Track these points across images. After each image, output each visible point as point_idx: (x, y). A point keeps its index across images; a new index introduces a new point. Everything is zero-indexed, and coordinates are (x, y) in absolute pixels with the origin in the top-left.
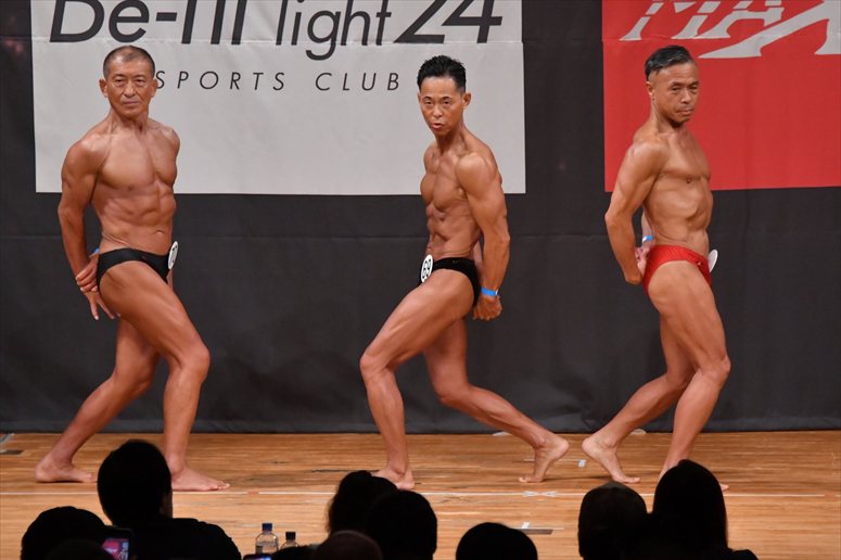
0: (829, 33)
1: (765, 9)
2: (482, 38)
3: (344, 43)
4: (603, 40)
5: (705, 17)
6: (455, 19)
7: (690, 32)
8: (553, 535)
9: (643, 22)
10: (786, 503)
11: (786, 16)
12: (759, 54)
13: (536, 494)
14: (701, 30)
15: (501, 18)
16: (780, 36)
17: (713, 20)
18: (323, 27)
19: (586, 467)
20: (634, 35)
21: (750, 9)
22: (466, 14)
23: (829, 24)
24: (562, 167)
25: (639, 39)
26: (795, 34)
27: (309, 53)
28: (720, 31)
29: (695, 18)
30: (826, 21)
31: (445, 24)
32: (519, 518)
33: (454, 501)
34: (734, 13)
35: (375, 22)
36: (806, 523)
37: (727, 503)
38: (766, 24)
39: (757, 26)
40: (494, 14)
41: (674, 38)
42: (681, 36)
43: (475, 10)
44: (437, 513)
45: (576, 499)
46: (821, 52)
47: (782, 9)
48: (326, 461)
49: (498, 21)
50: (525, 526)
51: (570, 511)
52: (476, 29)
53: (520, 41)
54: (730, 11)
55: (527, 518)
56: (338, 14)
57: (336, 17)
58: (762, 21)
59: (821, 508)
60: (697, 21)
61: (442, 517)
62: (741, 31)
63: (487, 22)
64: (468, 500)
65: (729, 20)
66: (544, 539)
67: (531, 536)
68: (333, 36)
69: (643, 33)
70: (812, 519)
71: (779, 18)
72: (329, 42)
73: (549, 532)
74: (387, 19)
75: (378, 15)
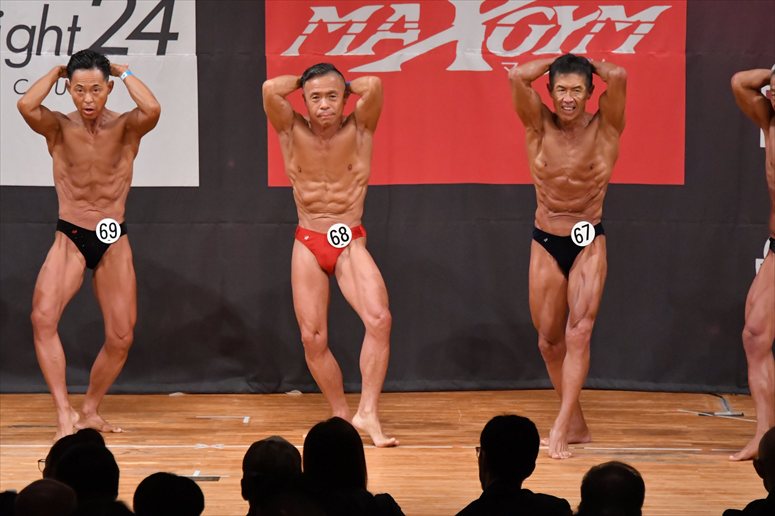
0: (459, 52)
1: (405, 30)
2: (161, 51)
3: (39, 53)
4: (267, 55)
5: (353, 37)
6: (137, 34)
7: (341, 49)
8: (220, 481)
9: (301, 40)
10: (420, 453)
11: (422, 37)
12: (399, 69)
13: (206, 446)
14: (350, 48)
15: (177, 34)
16: (417, 54)
17: (360, 39)
18: (21, 39)
19: (250, 422)
20: (293, 51)
21: (392, 30)
22: (146, 30)
23: (458, 45)
24: (231, 164)
25: (297, 54)
26: (430, 52)
27: (8, 62)
28: (366, 49)
29: (345, 37)
30: (455, 42)
31: (130, 38)
32: (191, 467)
33: (135, 453)
34: (378, 33)
35: (66, 36)
36: (437, 471)
37: (366, 453)
38: (405, 44)
39: (398, 45)
40: (172, 30)
41: (327, 54)
42: (333, 53)
43: (155, 26)
44: (118, 463)
45: (241, 450)
46: (451, 68)
47: (419, 31)
48: (20, 418)
49: (175, 36)
50: (196, 474)
51: (235, 461)
52: (155, 43)
53: (194, 54)
54: (374, 31)
55: (198, 467)
56: (34, 28)
57: (32, 31)
58: (401, 41)
59: (449, 458)
60: (347, 40)
61: (124, 466)
62: (385, 49)
63: (165, 37)
64: (146, 451)
65: (374, 39)
66: (211, 485)
67: (198, 483)
68: (29, 47)
69: (301, 49)
70: (440, 467)
71: (416, 39)
72: (26, 52)
73: (217, 479)
74: (77, 33)
75: (69, 29)
